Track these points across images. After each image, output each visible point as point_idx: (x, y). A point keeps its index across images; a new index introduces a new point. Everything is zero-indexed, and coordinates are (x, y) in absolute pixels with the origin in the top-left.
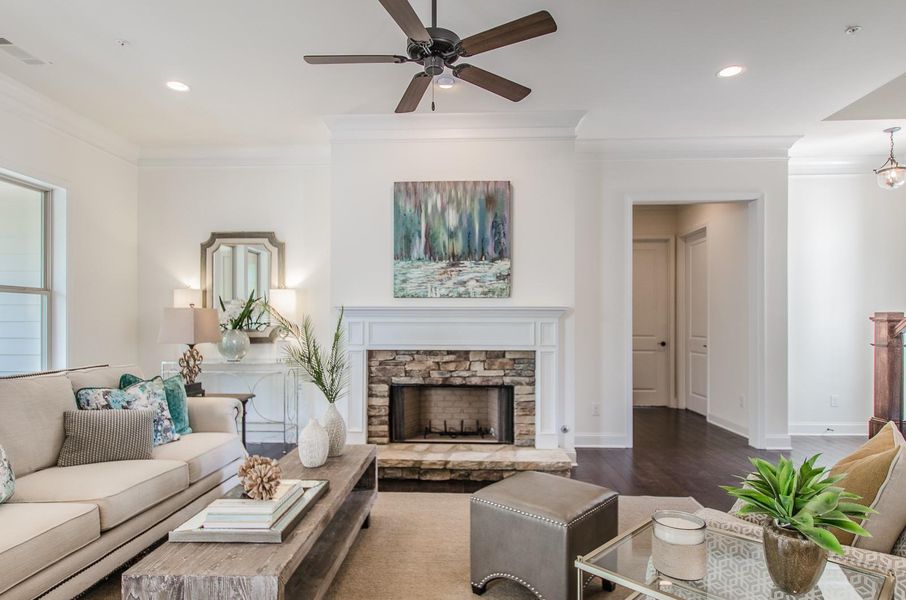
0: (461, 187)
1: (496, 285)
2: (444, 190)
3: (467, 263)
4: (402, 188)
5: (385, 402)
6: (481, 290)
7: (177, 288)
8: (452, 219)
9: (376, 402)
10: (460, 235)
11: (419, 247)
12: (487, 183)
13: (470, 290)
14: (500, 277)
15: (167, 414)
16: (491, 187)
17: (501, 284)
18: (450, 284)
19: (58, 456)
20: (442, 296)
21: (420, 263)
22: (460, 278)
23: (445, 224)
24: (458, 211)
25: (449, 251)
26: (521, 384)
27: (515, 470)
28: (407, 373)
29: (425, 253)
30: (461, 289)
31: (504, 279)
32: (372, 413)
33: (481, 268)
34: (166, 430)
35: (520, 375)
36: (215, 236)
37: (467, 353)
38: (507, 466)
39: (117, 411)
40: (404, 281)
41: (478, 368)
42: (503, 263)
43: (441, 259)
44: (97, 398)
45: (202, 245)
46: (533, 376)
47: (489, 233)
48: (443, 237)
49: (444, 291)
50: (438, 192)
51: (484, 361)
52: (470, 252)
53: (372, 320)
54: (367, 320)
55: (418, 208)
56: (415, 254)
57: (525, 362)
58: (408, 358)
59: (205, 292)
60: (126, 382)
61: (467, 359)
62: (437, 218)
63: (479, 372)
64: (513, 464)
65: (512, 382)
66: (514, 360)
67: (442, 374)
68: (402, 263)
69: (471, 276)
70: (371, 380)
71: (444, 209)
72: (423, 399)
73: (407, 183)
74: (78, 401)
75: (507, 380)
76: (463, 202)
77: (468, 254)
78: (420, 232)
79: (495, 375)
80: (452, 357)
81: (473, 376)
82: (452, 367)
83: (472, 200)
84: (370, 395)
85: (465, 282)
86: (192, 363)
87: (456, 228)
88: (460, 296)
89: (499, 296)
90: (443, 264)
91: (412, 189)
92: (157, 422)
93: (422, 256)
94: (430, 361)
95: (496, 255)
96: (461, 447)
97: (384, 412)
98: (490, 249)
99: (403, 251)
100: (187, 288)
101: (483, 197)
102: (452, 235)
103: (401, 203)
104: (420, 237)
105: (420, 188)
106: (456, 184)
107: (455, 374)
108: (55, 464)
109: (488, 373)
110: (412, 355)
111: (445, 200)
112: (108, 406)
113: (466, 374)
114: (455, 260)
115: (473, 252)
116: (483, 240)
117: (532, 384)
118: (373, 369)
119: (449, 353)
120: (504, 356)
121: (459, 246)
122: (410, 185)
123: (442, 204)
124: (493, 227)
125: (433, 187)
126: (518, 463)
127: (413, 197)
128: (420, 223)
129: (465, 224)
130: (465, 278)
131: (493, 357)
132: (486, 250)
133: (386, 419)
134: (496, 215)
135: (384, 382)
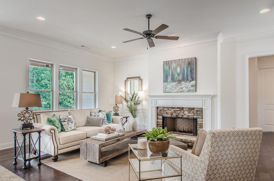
0: (181, 61)
1: (191, 89)
2: (176, 62)
3: (183, 82)
4: (165, 63)
5: (162, 121)
6: (187, 90)
7: (120, 91)
8: (179, 70)
9: (159, 120)
10: (181, 74)
11: (170, 79)
12: (189, 59)
13: (184, 90)
14: (192, 86)
15: (106, 118)
16: (190, 60)
17: (194, 88)
18: (178, 88)
19: (86, 124)
20: (176, 92)
21: (170, 83)
22: (181, 87)
23: (176, 72)
24: (180, 68)
25: (178, 79)
26: (199, 118)
27: (191, 143)
28: (167, 113)
29: (171, 80)
30: (181, 90)
31: (194, 87)
32: (158, 124)
33: (187, 84)
34: (105, 122)
35: (199, 115)
36: (128, 78)
37: (183, 108)
38: (189, 141)
39: (96, 117)
40: (166, 88)
41: (186, 112)
42: (194, 82)
43: (176, 82)
44: (93, 114)
45: (125, 81)
46: (203, 116)
47: (189, 73)
48: (176, 75)
49: (176, 91)
50: (175, 63)
51: (188, 111)
52: (184, 79)
53: (157, 99)
54: (156, 99)
55: (169, 68)
56: (169, 81)
57: (200, 111)
58: (167, 109)
59: (125, 92)
60: (100, 111)
61: (183, 110)
62: (174, 70)
63: (186, 114)
64: (191, 141)
65: (197, 117)
66: (197, 111)
67: (176, 114)
68: (165, 83)
69: (184, 86)
70: (158, 115)
71: (176, 68)
72: (175, 121)
73: (166, 61)
74: (90, 114)
75: (195, 117)
76: (181, 65)
77: (183, 80)
78: (170, 74)
79: (191, 115)
80: (179, 109)
81: (185, 115)
82: (179, 112)
83: (184, 64)
84: (157, 119)
85: (182, 88)
86: (116, 109)
87: (180, 73)
88: (181, 92)
89: (193, 92)
90: (176, 83)
91: (168, 63)
92: (104, 120)
93: (171, 81)
94: (173, 110)
95: (191, 80)
96: (181, 135)
97: (161, 123)
98: (189, 78)
99: (166, 80)
100: (122, 91)
101: (187, 63)
102: (179, 75)
103: (165, 67)
104: (170, 76)
105: (170, 62)
106: (179, 60)
107: (179, 114)
108: (85, 126)
109: (189, 114)
110: (168, 108)
111: (177, 65)
112: (95, 116)
113: (182, 114)
114: (180, 81)
115: (185, 79)
116: (187, 75)
117: (202, 118)
118: (158, 112)
119: (178, 108)
120: (194, 109)
121: (180, 78)
122: (167, 62)
123: (176, 66)
124: (190, 71)
125: (173, 61)
126: (192, 141)
127: (168, 65)
128: (170, 72)
129: (182, 71)
130: (182, 87)
131: (191, 109)
132: (188, 78)
133: (162, 125)
134: (191, 68)
135: (161, 115)
